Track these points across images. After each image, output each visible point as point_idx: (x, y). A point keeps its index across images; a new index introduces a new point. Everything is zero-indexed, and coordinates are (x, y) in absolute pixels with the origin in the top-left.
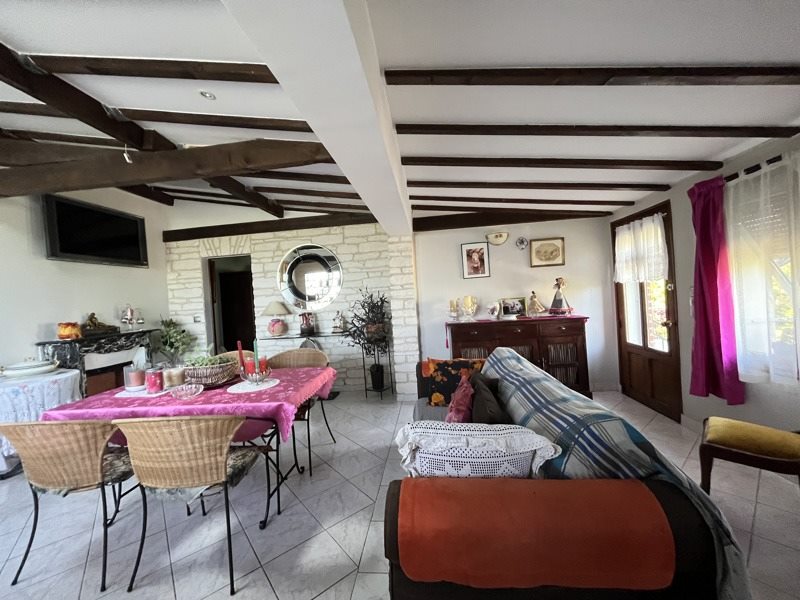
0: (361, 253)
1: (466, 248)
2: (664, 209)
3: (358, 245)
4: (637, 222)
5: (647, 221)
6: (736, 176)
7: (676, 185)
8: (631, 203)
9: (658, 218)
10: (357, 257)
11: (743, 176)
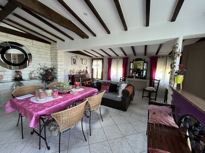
0: (40, 52)
1: (73, 58)
2: (103, 59)
3: (39, 49)
4: (98, 60)
5: (100, 60)
6: (113, 58)
7: (105, 57)
8: (97, 57)
9: (102, 60)
10: (38, 53)
11: (114, 59)
